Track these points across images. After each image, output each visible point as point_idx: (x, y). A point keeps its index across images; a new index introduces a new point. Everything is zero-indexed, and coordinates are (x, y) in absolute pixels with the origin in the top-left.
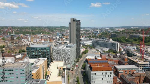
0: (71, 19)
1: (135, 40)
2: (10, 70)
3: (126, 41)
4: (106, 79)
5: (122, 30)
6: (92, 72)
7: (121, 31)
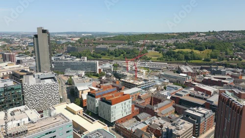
0: (38, 28)
1: (104, 55)
2: (50, 133)
3: (93, 57)
4: (125, 110)
5: (77, 39)
6: (112, 106)
7: (76, 41)
